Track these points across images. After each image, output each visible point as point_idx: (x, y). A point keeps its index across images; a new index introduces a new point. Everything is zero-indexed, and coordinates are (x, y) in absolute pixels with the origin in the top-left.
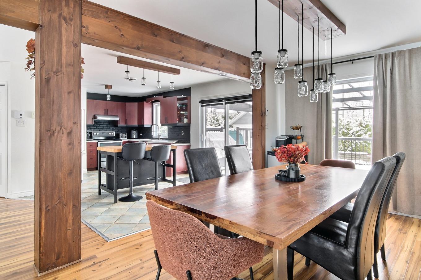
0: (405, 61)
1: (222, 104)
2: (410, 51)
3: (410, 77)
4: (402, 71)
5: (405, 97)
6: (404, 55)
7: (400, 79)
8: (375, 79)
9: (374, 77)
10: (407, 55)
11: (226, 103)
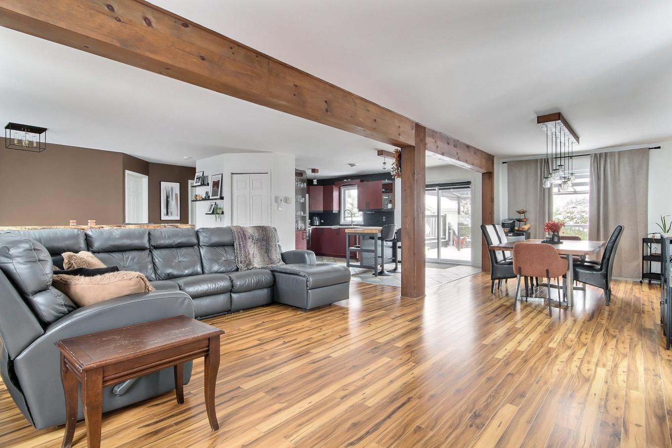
0: (615, 160)
1: (435, 190)
2: (619, 152)
3: (619, 172)
4: (613, 167)
5: (615, 188)
6: (615, 155)
7: (611, 173)
8: (591, 175)
9: (590, 170)
10: (617, 156)
11: (440, 189)
